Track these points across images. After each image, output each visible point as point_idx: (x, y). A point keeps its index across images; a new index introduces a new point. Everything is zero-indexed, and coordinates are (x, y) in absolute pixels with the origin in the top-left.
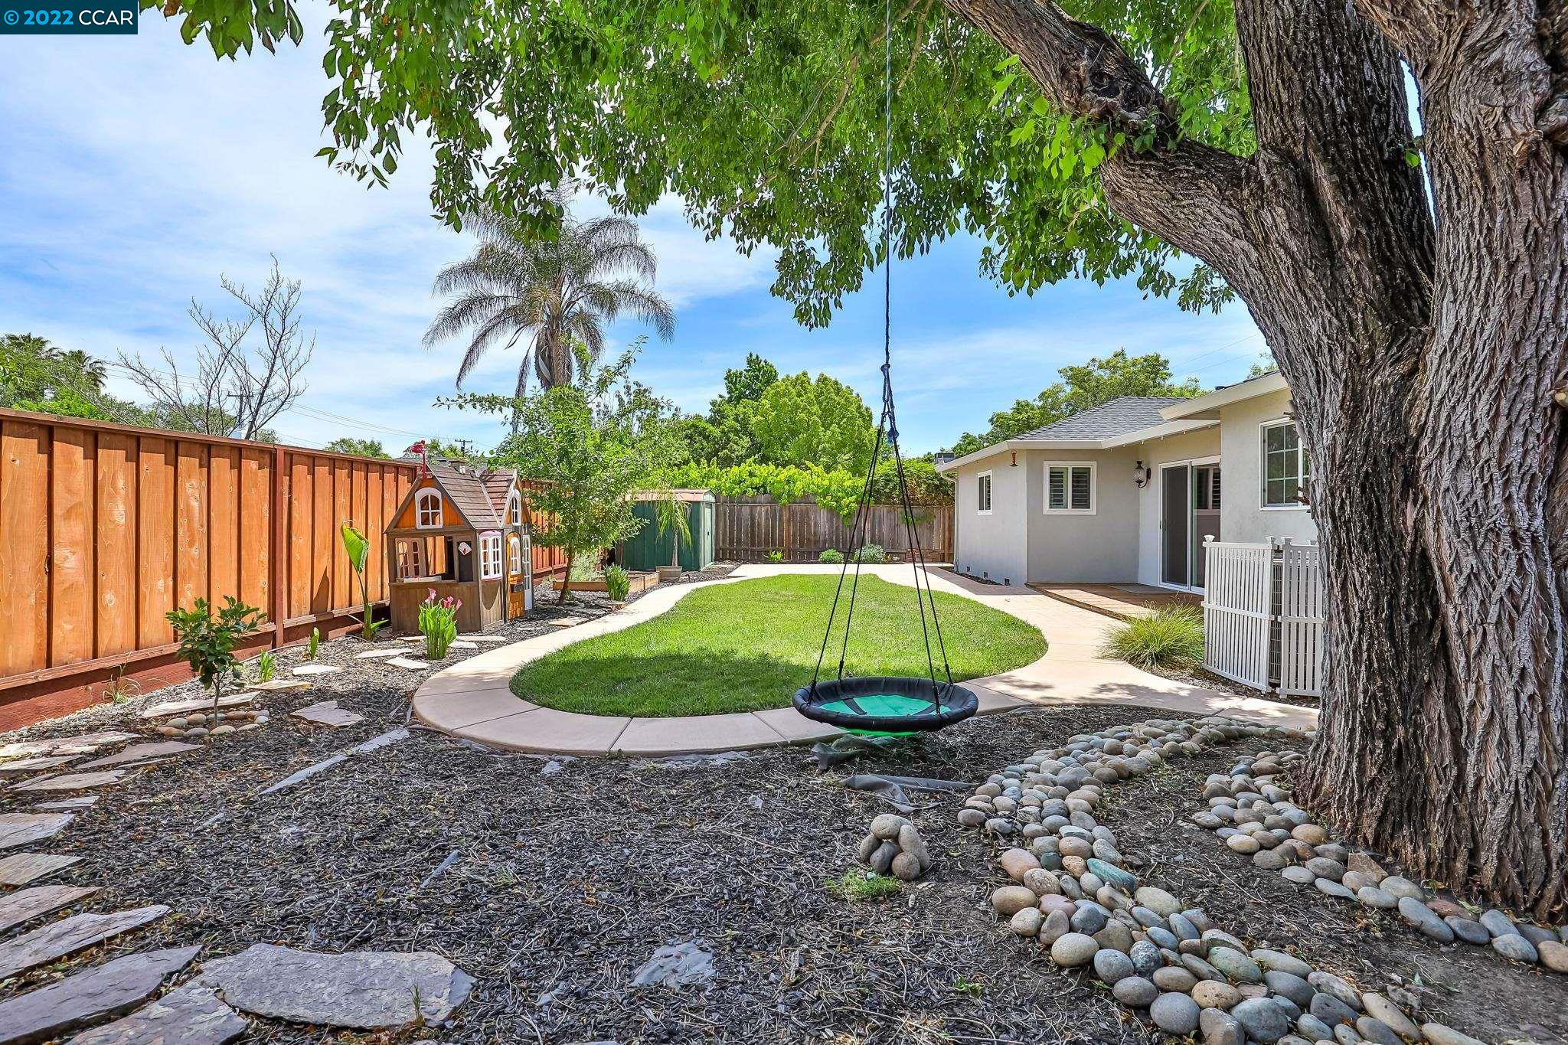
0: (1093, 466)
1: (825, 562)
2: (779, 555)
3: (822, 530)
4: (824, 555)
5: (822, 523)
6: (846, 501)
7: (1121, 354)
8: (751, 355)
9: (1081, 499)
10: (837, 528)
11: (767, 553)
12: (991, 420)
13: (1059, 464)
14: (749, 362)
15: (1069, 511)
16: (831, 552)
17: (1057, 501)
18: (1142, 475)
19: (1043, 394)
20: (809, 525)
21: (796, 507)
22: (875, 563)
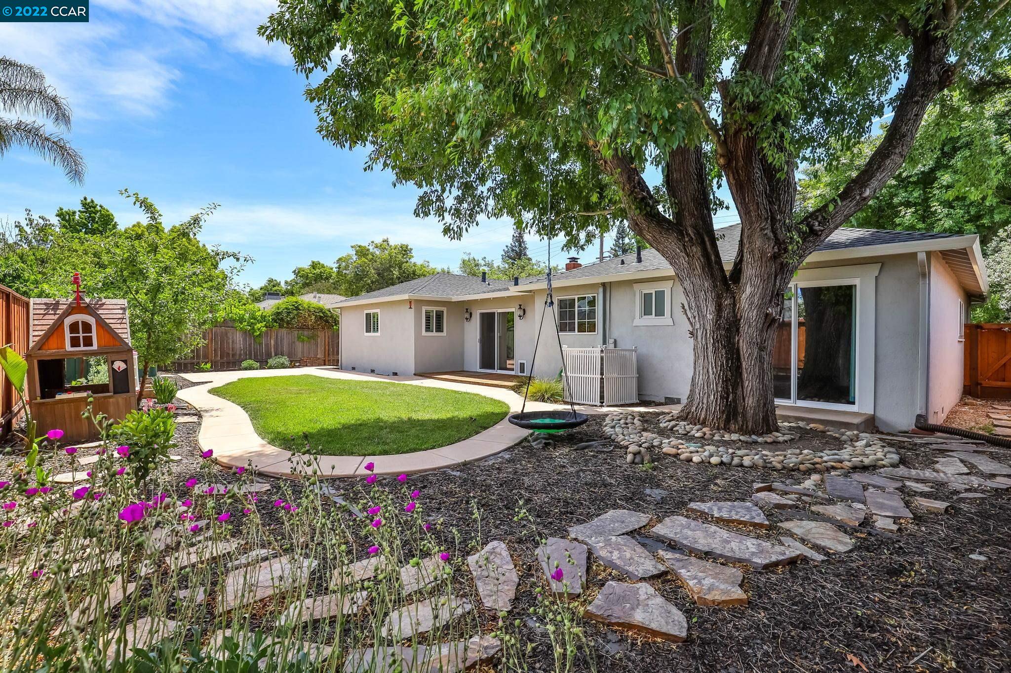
0: (444, 309)
1: (246, 369)
2: (209, 366)
3: (238, 346)
4: (245, 364)
5: (238, 341)
6: (259, 325)
7: (386, 241)
8: (85, 199)
9: (439, 329)
10: (250, 345)
11: (198, 364)
12: (294, 272)
13: (430, 308)
14: (84, 204)
15: (434, 334)
16: (251, 362)
17: (428, 329)
18: (467, 316)
19: (340, 259)
20: (228, 343)
21: (219, 330)
22: (284, 368)
